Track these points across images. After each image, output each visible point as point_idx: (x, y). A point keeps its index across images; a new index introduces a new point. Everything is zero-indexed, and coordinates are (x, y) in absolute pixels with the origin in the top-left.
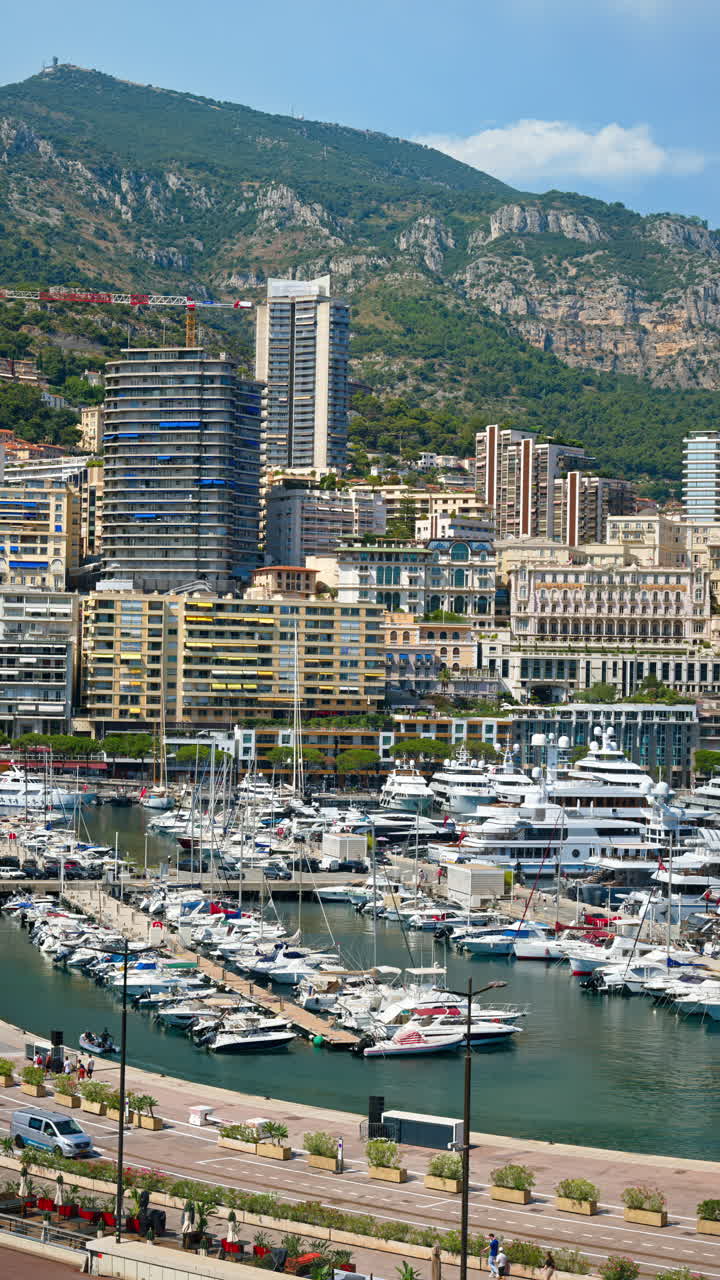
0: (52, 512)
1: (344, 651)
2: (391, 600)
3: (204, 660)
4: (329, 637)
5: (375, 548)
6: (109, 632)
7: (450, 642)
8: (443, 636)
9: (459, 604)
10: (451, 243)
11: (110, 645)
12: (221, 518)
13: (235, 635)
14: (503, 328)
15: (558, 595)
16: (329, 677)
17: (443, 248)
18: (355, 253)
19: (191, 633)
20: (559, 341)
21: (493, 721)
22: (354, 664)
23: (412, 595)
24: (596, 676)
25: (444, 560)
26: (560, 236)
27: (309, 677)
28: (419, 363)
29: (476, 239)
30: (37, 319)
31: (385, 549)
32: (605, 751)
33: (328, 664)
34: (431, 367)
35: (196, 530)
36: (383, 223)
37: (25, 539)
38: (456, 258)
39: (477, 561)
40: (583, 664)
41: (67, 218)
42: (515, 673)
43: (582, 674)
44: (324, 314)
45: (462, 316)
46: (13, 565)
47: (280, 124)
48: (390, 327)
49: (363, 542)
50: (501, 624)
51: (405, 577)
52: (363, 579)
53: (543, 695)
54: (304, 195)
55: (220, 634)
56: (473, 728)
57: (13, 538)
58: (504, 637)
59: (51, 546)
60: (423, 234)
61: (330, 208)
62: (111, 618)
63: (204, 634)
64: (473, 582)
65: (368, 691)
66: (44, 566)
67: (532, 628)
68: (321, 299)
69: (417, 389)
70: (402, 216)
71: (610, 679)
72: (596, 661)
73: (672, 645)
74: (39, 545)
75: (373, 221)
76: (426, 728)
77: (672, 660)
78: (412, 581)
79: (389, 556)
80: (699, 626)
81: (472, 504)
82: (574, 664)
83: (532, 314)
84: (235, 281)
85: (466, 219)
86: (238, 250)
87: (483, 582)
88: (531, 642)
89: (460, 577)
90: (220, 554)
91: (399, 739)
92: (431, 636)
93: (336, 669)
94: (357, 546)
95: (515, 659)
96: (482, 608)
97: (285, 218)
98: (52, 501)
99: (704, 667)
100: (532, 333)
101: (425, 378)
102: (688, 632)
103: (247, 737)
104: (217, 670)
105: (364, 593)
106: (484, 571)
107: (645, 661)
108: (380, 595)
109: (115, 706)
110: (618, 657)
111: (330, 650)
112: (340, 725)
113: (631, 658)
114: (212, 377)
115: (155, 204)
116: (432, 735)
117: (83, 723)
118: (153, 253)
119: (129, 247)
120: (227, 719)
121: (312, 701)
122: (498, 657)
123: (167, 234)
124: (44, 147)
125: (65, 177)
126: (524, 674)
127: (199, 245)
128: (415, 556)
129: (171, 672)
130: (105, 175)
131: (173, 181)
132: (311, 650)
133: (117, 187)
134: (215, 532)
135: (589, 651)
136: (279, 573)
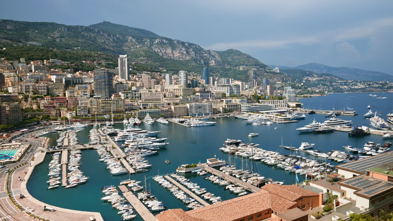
0: (88, 88)
1: (121, 105)
2: (127, 98)
3: (104, 107)
4: (119, 103)
5: (125, 92)
6: (92, 104)
7: (134, 102)
8: (133, 102)
9: (136, 97)
10: (151, 43)
11: (92, 106)
12: (108, 88)
13: (107, 104)
14: (157, 54)
15: (147, 96)
16: (119, 108)
17: (150, 44)
18: (140, 45)
19: (102, 104)
20: (164, 55)
21: (137, 112)
22: (122, 106)
23: (130, 97)
24: (150, 106)
25: (133, 93)
26: (164, 42)
27: (117, 108)
28: (147, 58)
29: (154, 43)
30: (97, 56)
31: (126, 92)
32: (148, 116)
33: (119, 106)
34: (148, 59)
35: (105, 90)
36: (143, 41)
37: (84, 91)
38: (151, 45)
39: (137, 92)
40: (149, 104)
41: (104, 41)
42: (141, 105)
43: (149, 105)
44: (126, 59)
45: (152, 52)
46: (83, 94)
47: (131, 28)
48: (143, 54)
49: (124, 91)
50: (140, 99)
51: (129, 95)
52: (124, 95)
53: (145, 108)
54: (133, 38)
55: (105, 104)
56: (135, 113)
57: (83, 91)
58: (141, 101)
59: (88, 92)
60: (148, 42)
61: (137, 39)
62: (92, 103)
63: (104, 104)
64: (137, 95)
65: (124, 109)
66: (87, 94)
67: (144, 100)
68: (126, 57)
69: (147, 61)
70: (146, 40)
71: (152, 106)
72: (150, 104)
73: (159, 101)
74: (86, 92)
75: (142, 41)
76: (130, 113)
77: (159, 103)
78: (130, 95)
79: (127, 92)
80: (162, 99)
81: (141, 83)
82: (148, 104)
83: (161, 52)
84: (125, 48)
85: (153, 40)
86: (126, 44)
87: (138, 95)
88: (144, 102)
89: (135, 95)
90: (108, 92)
91: (126, 115)
92: (132, 102)
93: (120, 107)
94: (123, 91)
95: (141, 104)
96: (138, 98)
97: (131, 40)
98: (88, 86)
99: (163, 104)
100: (160, 54)
101: (148, 60)
102: (161, 100)
103: (108, 116)
104: (105, 108)
105: (124, 97)
106: (138, 94)
107: (156, 103)
108: (126, 97)
109: (93, 113)
110: (153, 103)
111: (119, 105)
112: (119, 114)
113: (154, 103)
114: (106, 72)
115: (115, 39)
116: (130, 114)
117: (89, 115)
118: (115, 45)
119: (112, 44)
120: (107, 113)
121: (117, 111)
122: (139, 104)
123: (117, 43)
124: (101, 32)
125: (104, 36)
126: (142, 106)
127: (121, 44)
128: (130, 92)
129: (100, 108)
130: (109, 35)
131: (118, 36)
132: (117, 105)
133: (111, 37)
134: (107, 90)
135: (150, 102)
136: (115, 95)
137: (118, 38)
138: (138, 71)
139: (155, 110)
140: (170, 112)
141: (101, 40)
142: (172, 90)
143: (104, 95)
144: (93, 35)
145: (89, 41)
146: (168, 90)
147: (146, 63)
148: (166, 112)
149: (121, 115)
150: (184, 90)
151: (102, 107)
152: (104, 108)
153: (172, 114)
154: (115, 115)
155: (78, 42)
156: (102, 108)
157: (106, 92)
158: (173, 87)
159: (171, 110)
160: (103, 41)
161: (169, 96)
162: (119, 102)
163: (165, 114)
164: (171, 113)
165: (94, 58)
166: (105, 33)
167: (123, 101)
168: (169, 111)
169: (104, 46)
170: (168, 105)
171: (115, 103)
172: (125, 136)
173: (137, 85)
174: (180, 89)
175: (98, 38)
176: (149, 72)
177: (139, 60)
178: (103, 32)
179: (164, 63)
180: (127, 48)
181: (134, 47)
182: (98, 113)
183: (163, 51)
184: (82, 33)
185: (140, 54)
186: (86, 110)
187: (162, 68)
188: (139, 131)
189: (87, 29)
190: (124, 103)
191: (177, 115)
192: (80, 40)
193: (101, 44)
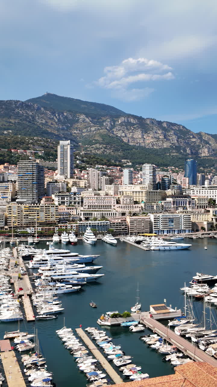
0: (10, 187)
1: (52, 213)
2: (63, 203)
3: (27, 216)
4: (49, 211)
5: (61, 194)
6: (11, 212)
7: (72, 210)
8: (71, 209)
9: (75, 203)
10: (112, 124)
11: (11, 214)
12: (36, 189)
13: (33, 211)
14: (119, 139)
15: (91, 201)
16: (49, 218)
17: (111, 125)
18: (95, 126)
19: (25, 211)
20: (130, 140)
21: (75, 225)
22: (54, 215)
23: (67, 202)
24: (96, 216)
25: (72, 196)
26: (131, 122)
27: (46, 218)
28: (105, 146)
29: (117, 123)
30: (32, 143)
31: (62, 194)
32: (89, 232)
33: (49, 215)
34: (107, 147)
35: (32, 191)
36: (101, 120)
37: (4, 193)
38: (113, 126)
39: (78, 196)
40: (93, 213)
41: (46, 121)
42: (82, 215)
43: (93, 215)
44: (69, 147)
45: (113, 137)
46: (2, 197)
48: (100, 139)
49: (59, 193)
50: (82, 206)
51: (66, 199)
52: (59, 199)
53: (87, 219)
54: (87, 117)
55: (30, 211)
56: (71, 226)
57: (2, 193)
58: (82, 209)
59: (8, 194)
60: (107, 123)
61: (92, 118)
62: (11, 209)
63: (27, 211)
64: (77, 199)
65: (56, 219)
66: (7, 197)
67: (87, 207)
68: (68, 144)
69: (104, 150)
70: (105, 119)
71: (98, 216)
72: (96, 213)
73: (110, 210)
74: (6, 194)
75: (99, 120)
76: (64, 226)
77: (108, 212)
78: (67, 199)
79: (63, 195)
80: (114, 206)
81: (86, 182)
82: (92, 213)
83: (126, 136)
84: (75, 131)
85: (115, 119)
86: (76, 126)
87: (79, 199)
88: (87, 209)
89: (75, 199)
90: (36, 195)
91: (59, 228)
92: (69, 209)
93: (51, 216)
94: (58, 194)
95: (82, 213)
96: (79, 203)
99: (114, 213)
100: (125, 140)
101: (106, 148)
102: (112, 207)
103: (33, 229)
104: (29, 217)
105: (59, 202)
106: (79, 197)
107: (104, 212)
108: (61, 202)
109: (12, 224)
110: (99, 212)
111: (49, 213)
112: (49, 227)
113: (101, 212)
114: (34, 166)
115: (62, 118)
116: (64, 228)
117: (6, 227)
118: (61, 127)
119: (57, 126)
120: (31, 225)
121: (46, 222)
122: (80, 212)
123: (64, 123)
124: (42, 109)
125: (46, 114)
126: (84, 215)
127: (69, 125)
128: (67, 195)
129: (22, 218)
130: (53, 113)
131: (65, 114)
132: (46, 213)
133: (55, 115)
134: (35, 191)
135: (95, 211)
136: (46, 198)
137: (66, 117)
138: (88, 164)
139: (101, 223)
140: (124, 227)
141: (42, 120)
142: (130, 193)
143: (31, 199)
144: (31, 114)
145: (24, 122)
146: (124, 192)
147: (104, 153)
148: (118, 225)
149: (50, 229)
150: (148, 194)
151: (24, 216)
152: (27, 218)
153: (126, 229)
154: (42, 229)
155: (10, 122)
156: (24, 218)
157: (34, 195)
158: (132, 188)
159: (125, 223)
160: (44, 122)
161: (125, 202)
162: (49, 209)
163: (117, 230)
164: (126, 227)
165: (28, 145)
166: (48, 110)
167: (55, 207)
168: (123, 225)
169: (44, 128)
170: (122, 215)
171: (43, 211)
172: (43, 261)
173: (81, 184)
174: (142, 192)
175: (37, 118)
176: (104, 167)
177: (93, 149)
178: (45, 108)
179: (129, 153)
180: (77, 130)
181: (87, 130)
182: (19, 225)
183: (128, 135)
184: (17, 110)
185: (95, 140)
186: (2, 219)
187: (125, 160)
188: (66, 253)
189: (24, 105)
190: (56, 211)
191: (134, 231)
192: (12, 121)
193: (41, 126)
